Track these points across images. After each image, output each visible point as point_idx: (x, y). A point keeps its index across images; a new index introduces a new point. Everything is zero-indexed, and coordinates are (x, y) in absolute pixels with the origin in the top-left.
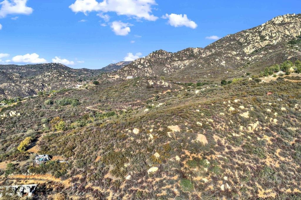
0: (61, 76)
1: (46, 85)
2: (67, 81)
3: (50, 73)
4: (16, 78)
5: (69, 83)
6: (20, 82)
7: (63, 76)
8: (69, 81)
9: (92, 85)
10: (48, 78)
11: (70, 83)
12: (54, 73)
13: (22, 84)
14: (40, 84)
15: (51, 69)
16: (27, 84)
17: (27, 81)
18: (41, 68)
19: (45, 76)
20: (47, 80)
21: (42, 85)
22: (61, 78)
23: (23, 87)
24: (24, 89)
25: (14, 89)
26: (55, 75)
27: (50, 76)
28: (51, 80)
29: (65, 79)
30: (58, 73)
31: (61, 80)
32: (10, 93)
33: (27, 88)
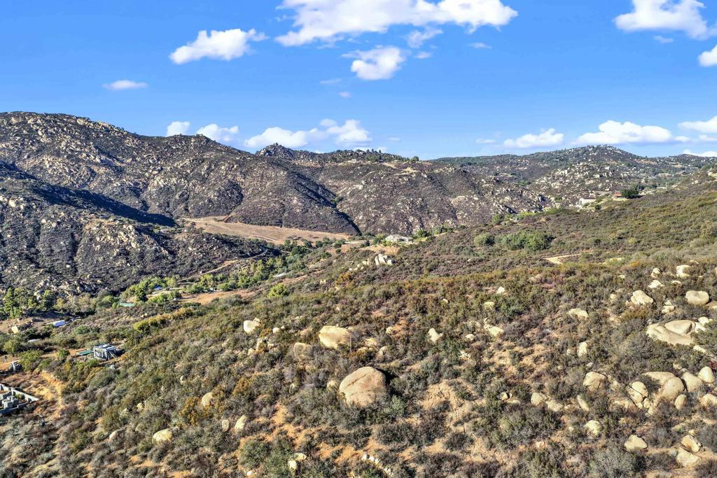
0: (591, 176)
1: (553, 199)
2: (602, 190)
3: (566, 171)
4: (488, 185)
5: (606, 193)
6: (493, 193)
7: (598, 176)
8: (608, 190)
9: (619, 199)
10: (561, 182)
11: (607, 195)
12: (576, 172)
13: (496, 197)
14: (536, 198)
15: (587, 160)
16: (506, 198)
17: (509, 190)
18: (563, 160)
19: (554, 179)
20: (556, 187)
21: (540, 198)
22: (592, 182)
23: (494, 205)
24: (495, 209)
25: (474, 208)
26: (578, 176)
27: (565, 178)
28: (567, 186)
29: (600, 186)
30: (585, 171)
31: (589, 187)
32: (467, 216)
33: (501, 206)
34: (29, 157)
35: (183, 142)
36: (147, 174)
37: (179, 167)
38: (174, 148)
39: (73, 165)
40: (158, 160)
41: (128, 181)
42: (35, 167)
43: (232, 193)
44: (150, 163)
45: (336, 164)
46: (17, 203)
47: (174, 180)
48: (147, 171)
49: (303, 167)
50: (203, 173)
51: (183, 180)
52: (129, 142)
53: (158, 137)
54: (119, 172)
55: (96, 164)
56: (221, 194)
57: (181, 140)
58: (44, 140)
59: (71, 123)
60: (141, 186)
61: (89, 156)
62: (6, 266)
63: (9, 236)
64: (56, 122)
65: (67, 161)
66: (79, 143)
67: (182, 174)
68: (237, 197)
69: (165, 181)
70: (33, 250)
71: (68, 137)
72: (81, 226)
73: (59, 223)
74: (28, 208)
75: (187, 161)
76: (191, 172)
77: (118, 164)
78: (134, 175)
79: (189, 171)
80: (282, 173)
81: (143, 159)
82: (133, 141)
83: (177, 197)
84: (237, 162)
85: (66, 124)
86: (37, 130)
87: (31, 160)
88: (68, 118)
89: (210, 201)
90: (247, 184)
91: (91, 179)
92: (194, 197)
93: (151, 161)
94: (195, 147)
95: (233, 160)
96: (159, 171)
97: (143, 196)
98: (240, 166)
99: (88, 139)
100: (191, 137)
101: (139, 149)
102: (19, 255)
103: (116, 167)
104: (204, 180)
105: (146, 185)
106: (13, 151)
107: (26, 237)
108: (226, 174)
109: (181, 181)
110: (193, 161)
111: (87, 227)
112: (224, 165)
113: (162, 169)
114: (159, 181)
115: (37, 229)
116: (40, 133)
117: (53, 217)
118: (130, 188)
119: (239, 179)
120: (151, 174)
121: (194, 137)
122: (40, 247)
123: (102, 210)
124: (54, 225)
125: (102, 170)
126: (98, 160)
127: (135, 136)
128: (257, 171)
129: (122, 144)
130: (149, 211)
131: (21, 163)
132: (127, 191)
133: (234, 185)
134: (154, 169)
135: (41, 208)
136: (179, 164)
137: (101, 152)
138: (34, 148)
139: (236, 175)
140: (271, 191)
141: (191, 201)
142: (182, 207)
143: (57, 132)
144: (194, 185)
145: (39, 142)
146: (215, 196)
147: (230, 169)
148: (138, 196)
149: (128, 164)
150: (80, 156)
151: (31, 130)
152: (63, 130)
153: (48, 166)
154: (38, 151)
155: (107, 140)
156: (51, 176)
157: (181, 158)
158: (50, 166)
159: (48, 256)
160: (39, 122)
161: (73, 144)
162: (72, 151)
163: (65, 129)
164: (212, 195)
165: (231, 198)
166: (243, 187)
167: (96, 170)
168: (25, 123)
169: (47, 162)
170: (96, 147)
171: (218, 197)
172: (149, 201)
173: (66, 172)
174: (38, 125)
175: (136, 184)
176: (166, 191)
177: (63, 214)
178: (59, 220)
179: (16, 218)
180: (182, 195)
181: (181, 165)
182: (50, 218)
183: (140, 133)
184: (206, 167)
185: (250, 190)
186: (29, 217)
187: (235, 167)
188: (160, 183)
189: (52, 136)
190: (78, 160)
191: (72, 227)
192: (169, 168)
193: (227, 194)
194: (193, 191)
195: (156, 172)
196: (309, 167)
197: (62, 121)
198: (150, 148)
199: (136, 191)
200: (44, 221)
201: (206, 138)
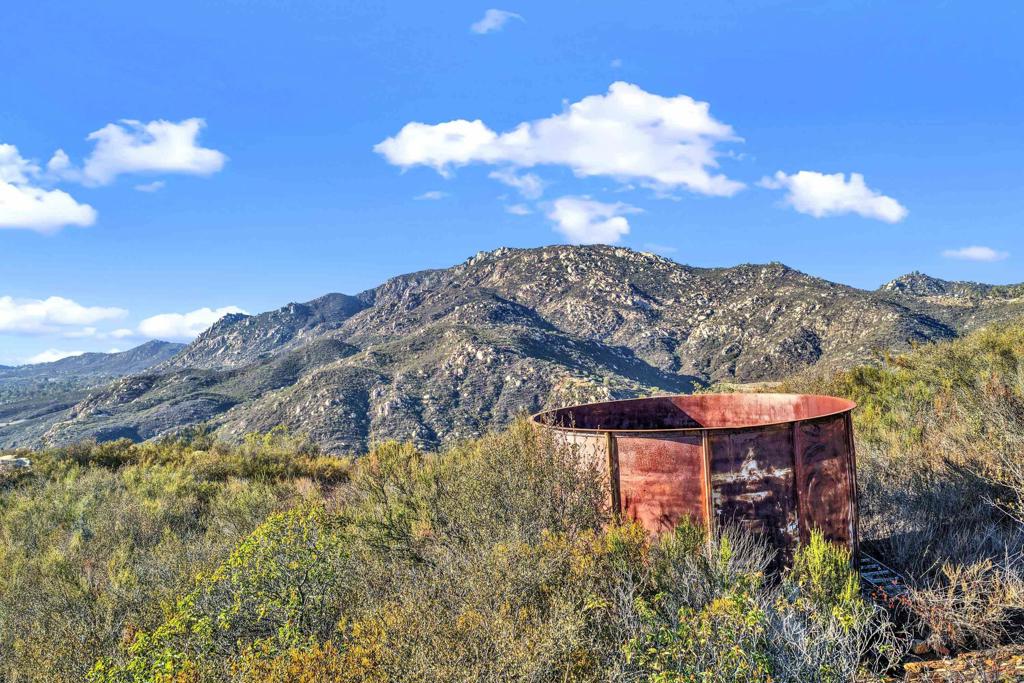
34: (551, 300)
35: (750, 274)
36: (690, 321)
37: (735, 310)
38: (736, 283)
39: (597, 310)
40: (710, 300)
41: (662, 329)
42: (556, 312)
43: (804, 347)
44: (698, 305)
45: (1004, 300)
46: (485, 355)
47: (723, 328)
48: (691, 316)
49: (940, 307)
50: (767, 318)
51: (735, 328)
52: (675, 278)
53: (717, 269)
54: (654, 317)
55: (626, 307)
56: (785, 349)
57: (747, 271)
58: (573, 278)
59: (607, 255)
60: (679, 337)
61: (618, 297)
62: (448, 431)
63: (466, 395)
64: (590, 255)
65: (592, 304)
66: (611, 281)
67: (737, 320)
68: (811, 353)
69: (711, 330)
70: (486, 414)
71: (600, 273)
72: (550, 386)
73: (524, 381)
74: (496, 361)
75: (748, 302)
76: (751, 316)
77: (656, 307)
78: (671, 322)
79: (747, 315)
80: (891, 316)
81: (689, 299)
82: (681, 275)
83: (723, 352)
84: (821, 300)
85: (601, 256)
86: (567, 267)
87: (553, 304)
88: (605, 250)
89: (767, 359)
90: (831, 333)
91: (617, 327)
92: (747, 353)
93: (699, 302)
94: (766, 280)
95: (816, 298)
96: (708, 316)
97: (678, 350)
98: (825, 306)
99: (624, 274)
100: (762, 267)
101: (686, 286)
102: (467, 420)
103: (651, 311)
104: (767, 328)
105: (686, 335)
106: (536, 293)
107: (483, 398)
108: (801, 319)
109: (733, 330)
110: (758, 300)
111: (556, 389)
112: (801, 305)
113: (712, 313)
114: (703, 331)
115: (499, 388)
116: (569, 270)
117: (520, 373)
118: (663, 340)
119: (820, 326)
120: (696, 319)
121: (767, 267)
122: (494, 412)
123: (600, 367)
124: (518, 383)
125: (632, 315)
126: (629, 303)
127: (686, 269)
128: (851, 314)
129: (665, 280)
130: (681, 372)
131: (542, 307)
132: (657, 344)
133: (810, 336)
134: (701, 314)
135: (510, 363)
136: (735, 307)
137: (635, 290)
138: (559, 289)
139: (815, 321)
140: (864, 345)
141: (741, 358)
142: (725, 367)
143: (589, 268)
144: (751, 336)
145: (566, 281)
146: (775, 352)
147: (808, 311)
148: (671, 350)
149: (669, 307)
150: (608, 298)
151: (560, 267)
152: (596, 265)
153: (569, 311)
154: (563, 293)
155: (647, 275)
156: (570, 324)
157: (742, 297)
158: (572, 311)
159: (499, 422)
160: (572, 256)
161: (603, 281)
162: (600, 291)
163: (599, 264)
164: (772, 350)
165: (800, 355)
166: (824, 338)
167: (624, 315)
168: (557, 258)
169: (569, 306)
170: (631, 285)
171: (781, 353)
172: (684, 358)
173: (588, 319)
174: (570, 260)
175: (673, 334)
176: (710, 344)
177: (531, 370)
178: (525, 378)
179: (480, 373)
180: (731, 350)
181: (739, 306)
182: (516, 375)
183: (693, 264)
184: (773, 309)
185: (834, 343)
186: (494, 373)
187: (817, 307)
188: (704, 333)
189: (582, 273)
190: (606, 303)
191: (538, 387)
192: (721, 312)
193: (796, 350)
194: (748, 343)
195: (702, 318)
196: (949, 307)
197: (598, 253)
198: (702, 285)
199: (670, 344)
200: (508, 378)
201: (783, 266)
